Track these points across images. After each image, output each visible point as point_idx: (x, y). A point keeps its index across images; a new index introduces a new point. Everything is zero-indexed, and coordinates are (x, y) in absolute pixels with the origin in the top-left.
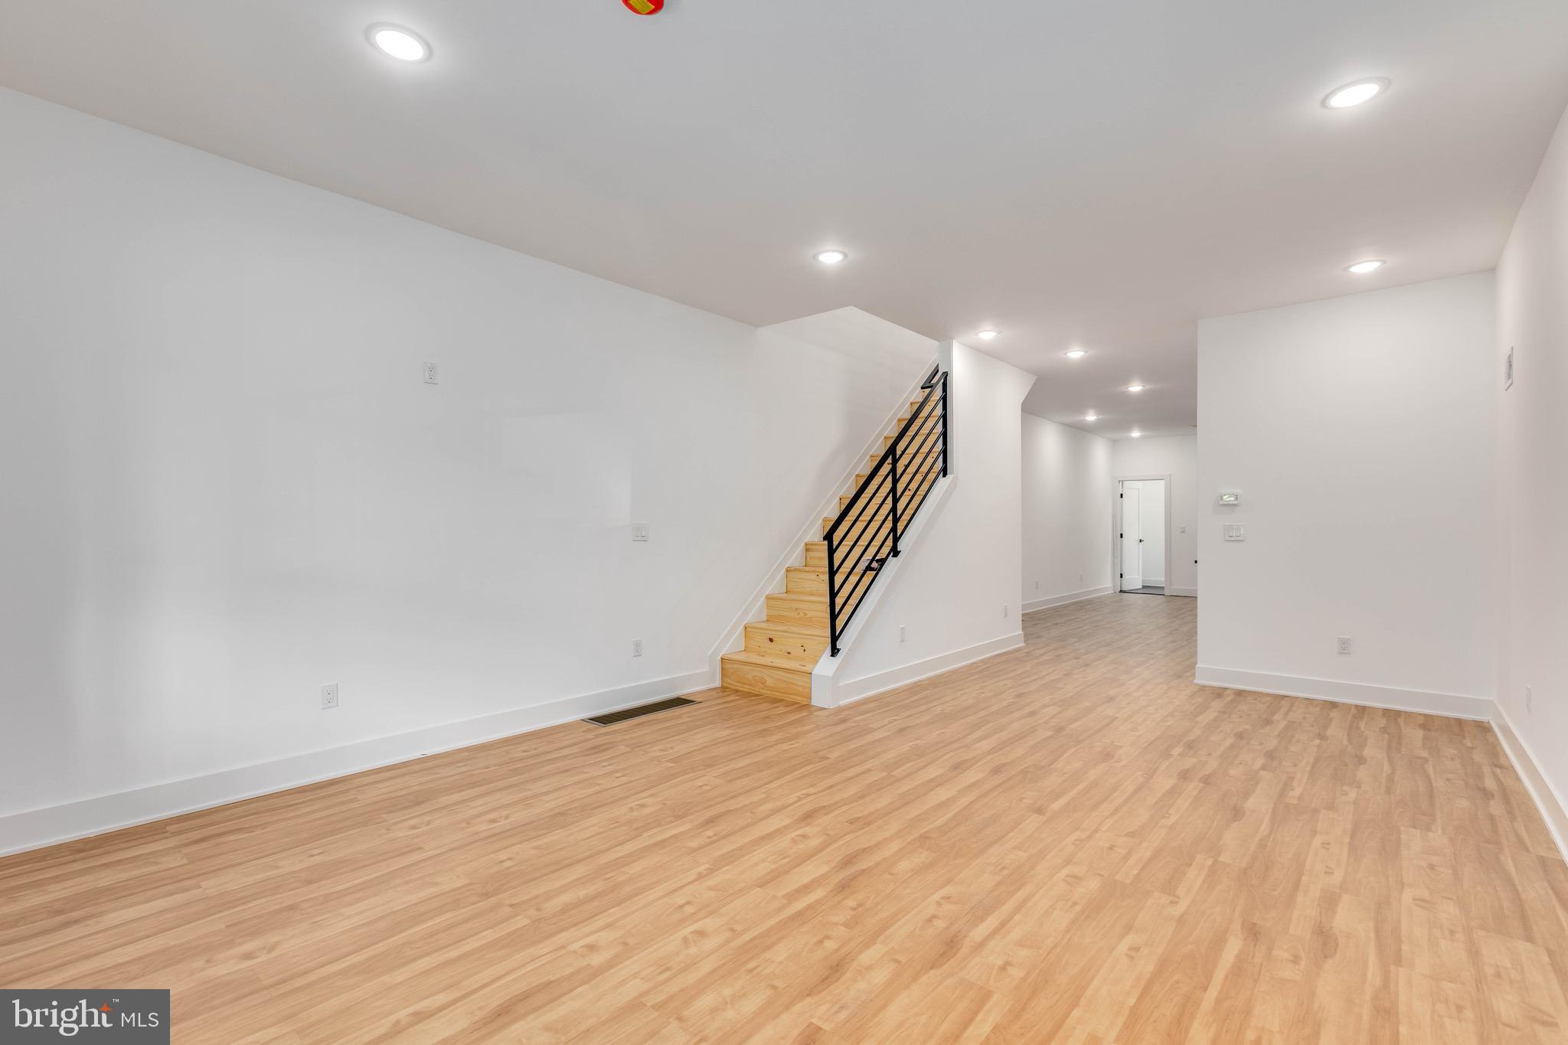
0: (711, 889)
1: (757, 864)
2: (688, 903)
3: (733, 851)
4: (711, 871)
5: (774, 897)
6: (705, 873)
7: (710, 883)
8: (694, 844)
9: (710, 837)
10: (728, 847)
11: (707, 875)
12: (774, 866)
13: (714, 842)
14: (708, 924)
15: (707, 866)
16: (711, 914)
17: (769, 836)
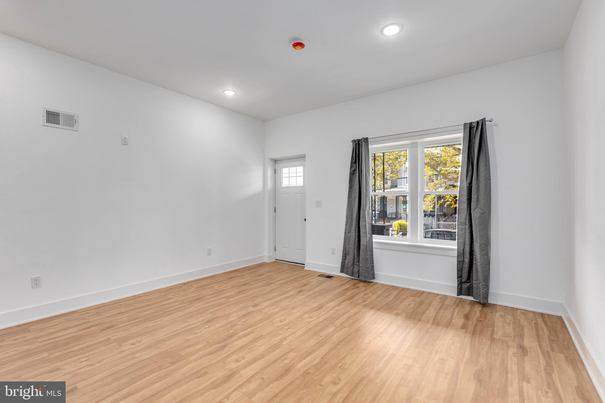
0: (281, 334)
1: (263, 345)
2: (287, 329)
3: (274, 351)
4: (281, 341)
5: (257, 332)
6: (284, 340)
7: (281, 336)
8: (292, 355)
9: (286, 359)
10: (275, 354)
11: (283, 339)
12: (256, 344)
13: (283, 356)
14: (280, 324)
15: (284, 343)
16: (279, 326)
17: (255, 360)
